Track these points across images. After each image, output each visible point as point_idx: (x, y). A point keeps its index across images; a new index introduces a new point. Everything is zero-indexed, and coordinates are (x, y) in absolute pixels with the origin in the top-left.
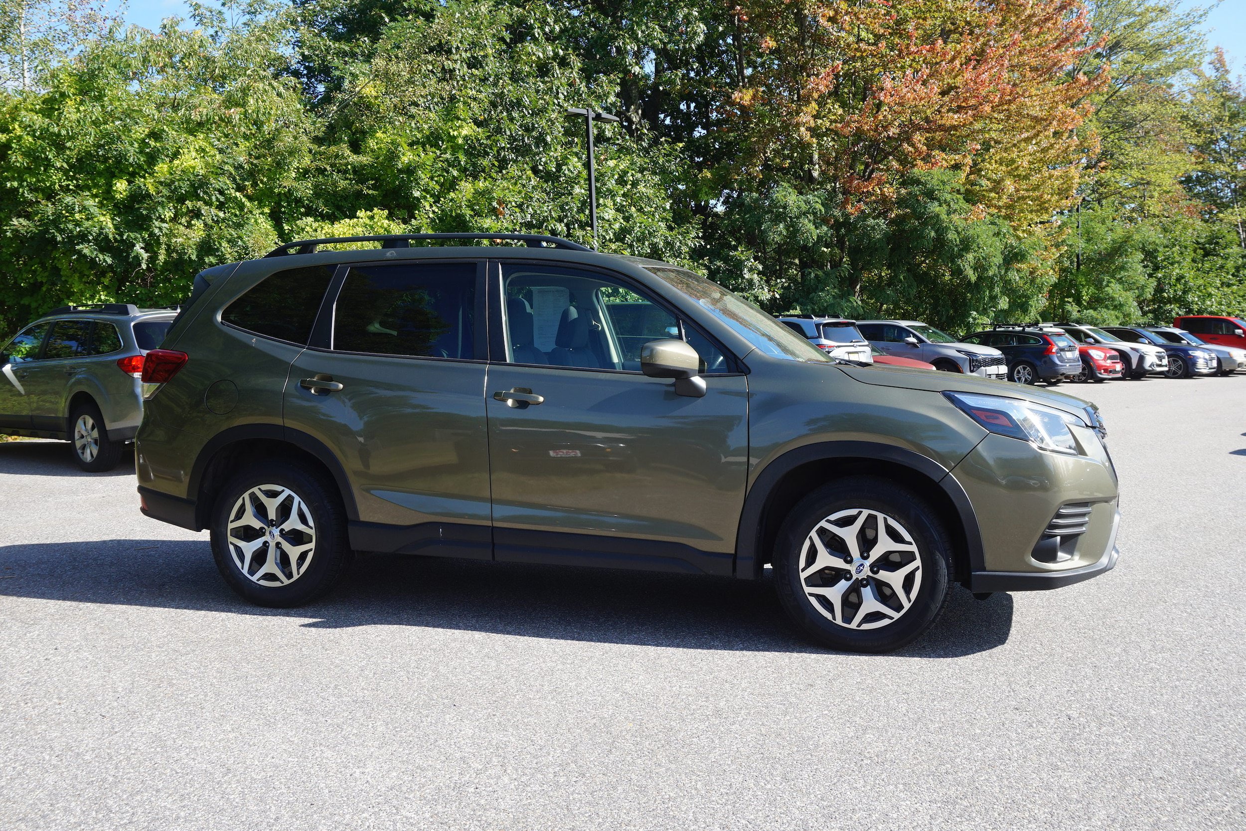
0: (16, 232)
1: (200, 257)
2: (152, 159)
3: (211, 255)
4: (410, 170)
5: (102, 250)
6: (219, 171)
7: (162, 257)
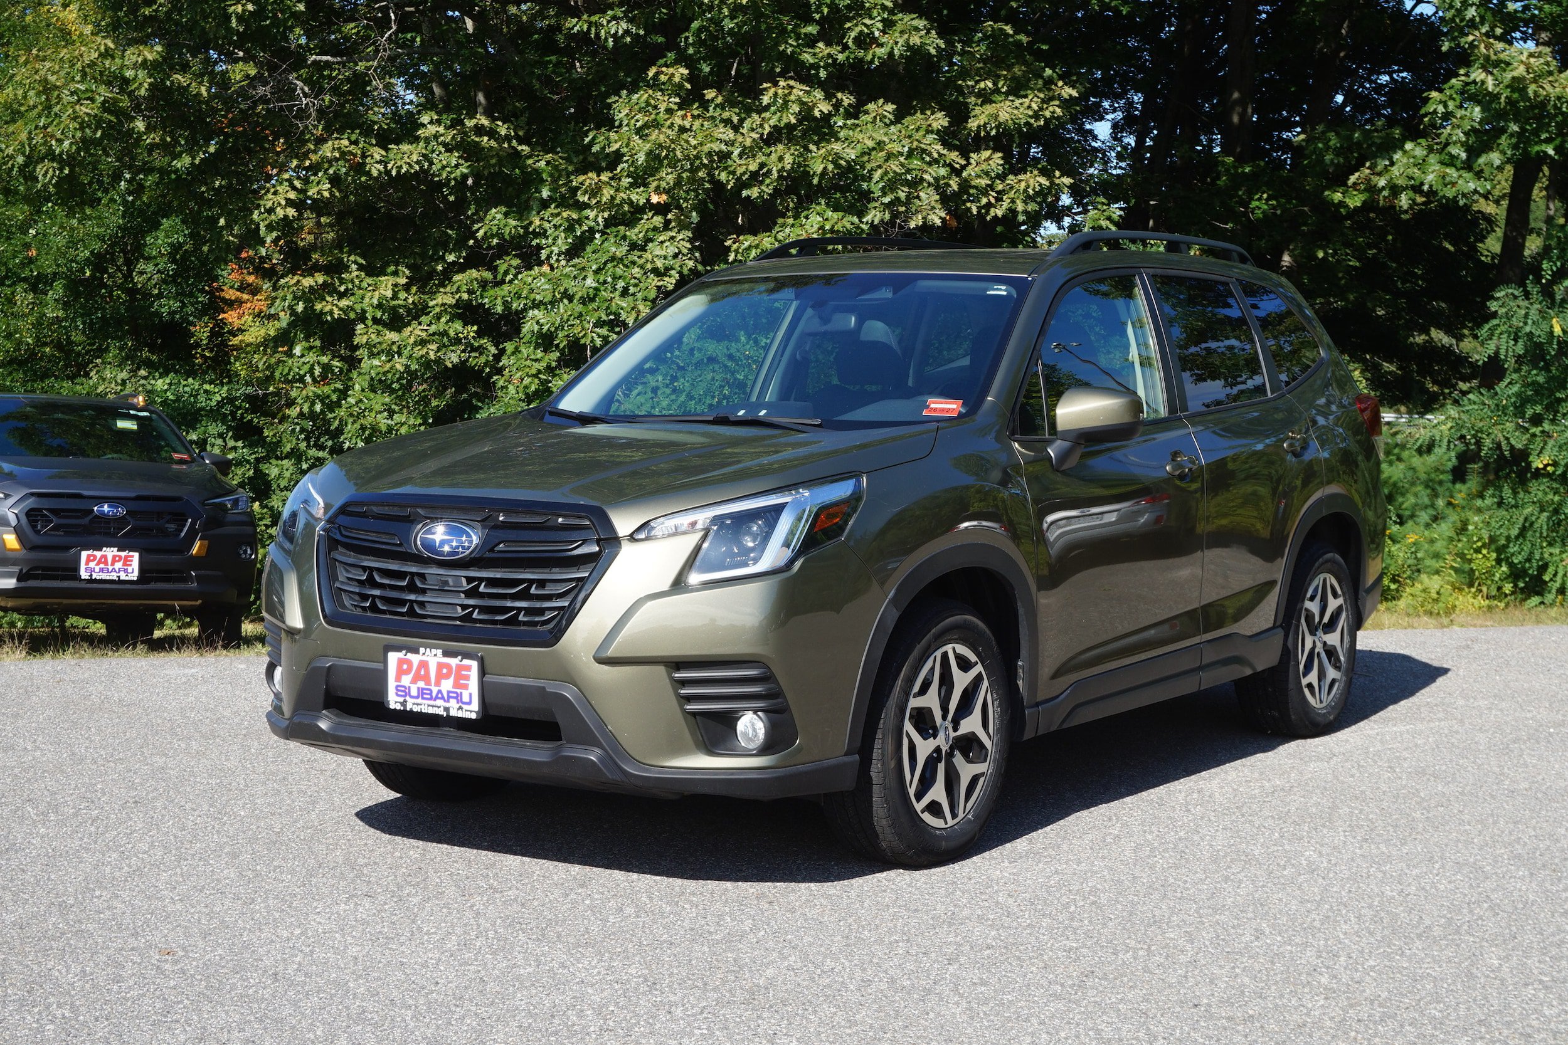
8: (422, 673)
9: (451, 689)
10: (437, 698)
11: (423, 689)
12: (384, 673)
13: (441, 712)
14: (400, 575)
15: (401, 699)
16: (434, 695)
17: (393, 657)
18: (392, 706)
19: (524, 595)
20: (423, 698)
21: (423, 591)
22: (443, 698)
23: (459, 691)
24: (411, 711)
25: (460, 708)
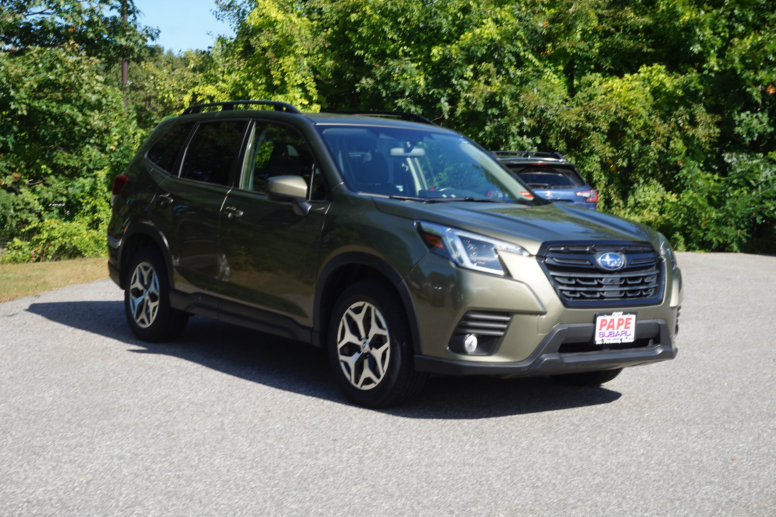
0: (363, 89)
1: (486, 108)
2: (461, 29)
3: (495, 107)
4: (689, 28)
5: (416, 104)
6: (511, 37)
7: (460, 110)
8: (612, 324)
9: (623, 330)
10: (617, 335)
11: (611, 332)
12: (595, 327)
13: (619, 341)
14: (592, 280)
15: (601, 339)
18: (597, 343)
19: (643, 283)
20: (611, 336)
21: (603, 286)
23: (626, 330)
24: (606, 344)
25: (627, 338)
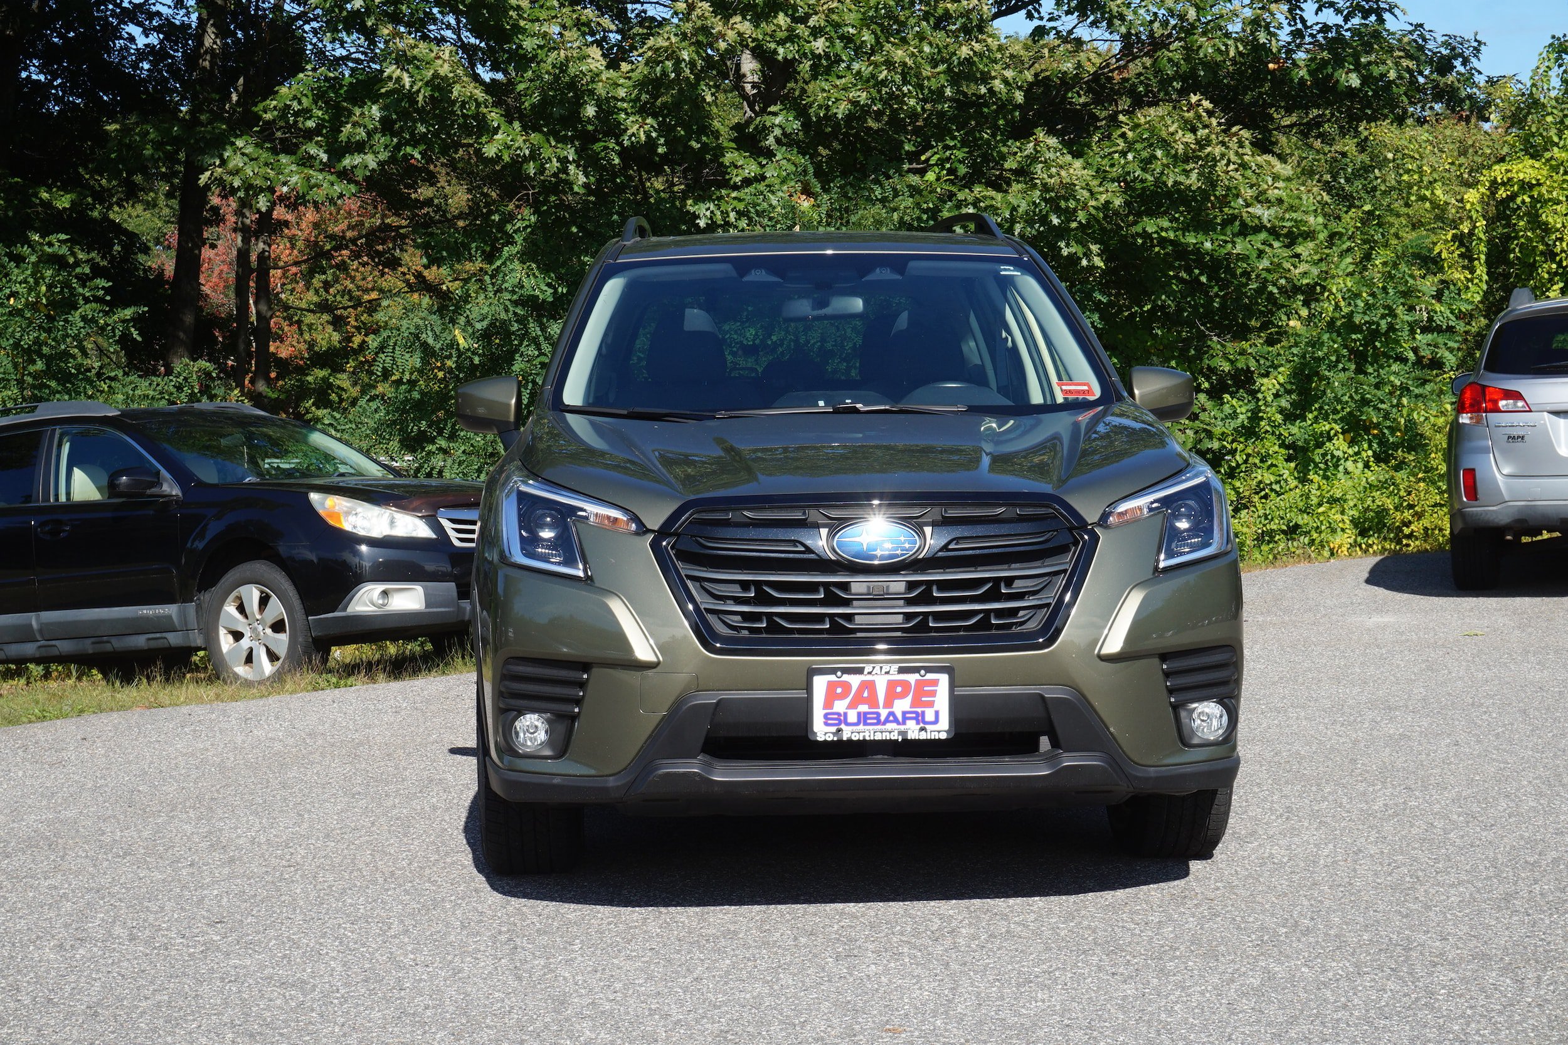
8: (866, 694)
9: (908, 709)
10: (887, 721)
11: (865, 714)
12: (808, 702)
13: (895, 736)
14: (812, 587)
15: (834, 729)
16: (883, 718)
17: (820, 683)
18: (820, 738)
19: (992, 596)
20: (865, 724)
21: (847, 603)
22: (896, 721)
23: (919, 710)
24: (850, 741)
25: (922, 729)
